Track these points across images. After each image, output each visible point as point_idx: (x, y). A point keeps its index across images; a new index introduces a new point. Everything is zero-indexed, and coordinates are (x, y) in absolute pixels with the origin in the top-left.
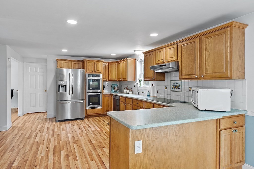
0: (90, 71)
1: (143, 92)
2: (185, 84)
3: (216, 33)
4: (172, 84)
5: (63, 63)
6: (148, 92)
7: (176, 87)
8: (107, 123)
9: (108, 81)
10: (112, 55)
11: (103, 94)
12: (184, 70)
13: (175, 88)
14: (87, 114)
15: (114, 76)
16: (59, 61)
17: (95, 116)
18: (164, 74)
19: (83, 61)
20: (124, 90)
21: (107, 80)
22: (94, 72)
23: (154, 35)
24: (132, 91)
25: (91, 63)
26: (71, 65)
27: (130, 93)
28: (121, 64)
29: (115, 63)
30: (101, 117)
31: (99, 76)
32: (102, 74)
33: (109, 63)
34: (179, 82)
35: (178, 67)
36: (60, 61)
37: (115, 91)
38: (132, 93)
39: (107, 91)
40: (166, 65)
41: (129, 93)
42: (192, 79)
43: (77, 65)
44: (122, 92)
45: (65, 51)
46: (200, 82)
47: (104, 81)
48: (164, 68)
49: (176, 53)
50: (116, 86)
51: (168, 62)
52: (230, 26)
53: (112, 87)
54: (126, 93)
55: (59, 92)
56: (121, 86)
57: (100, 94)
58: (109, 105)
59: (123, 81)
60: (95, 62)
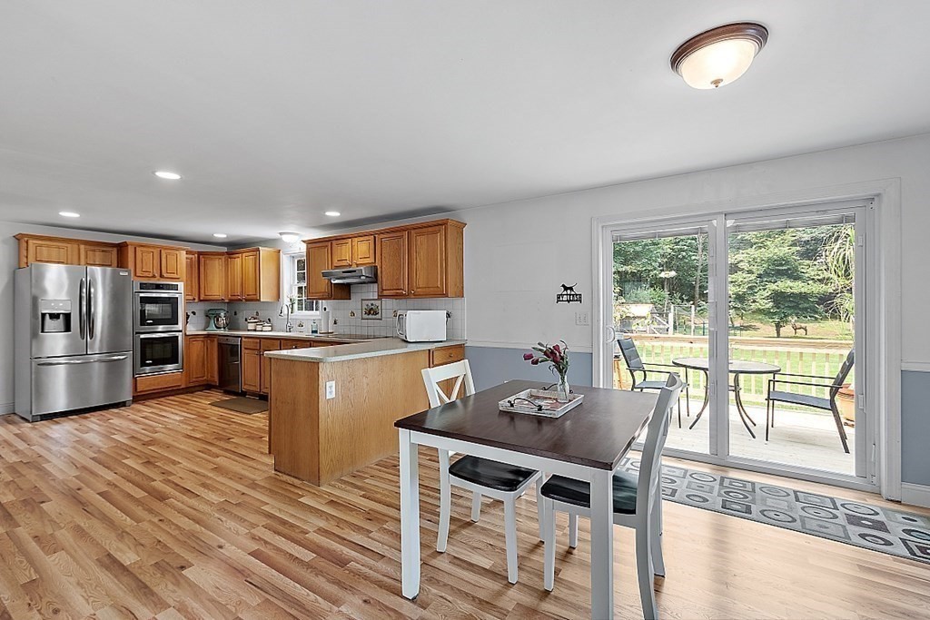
0: (146, 274)
1: (301, 325)
2: (388, 305)
3: (430, 229)
4: (365, 307)
5: (48, 246)
6: (314, 324)
7: (372, 311)
8: (210, 404)
9: (196, 301)
10: (215, 235)
11: (186, 335)
12: (386, 280)
13: (369, 313)
14: (138, 390)
15: (216, 288)
16: (31, 241)
17: (163, 395)
18: (348, 286)
19: (121, 248)
20: (248, 323)
21: (194, 299)
22: (158, 277)
23: (333, 214)
24: (270, 325)
25: (149, 252)
26: (76, 253)
27: (265, 329)
28: (238, 261)
29: (220, 256)
31: (175, 287)
32: (182, 283)
33: (200, 254)
34: (378, 303)
35: (376, 275)
36: (34, 241)
37: (219, 328)
38: (270, 328)
39: (193, 329)
40: (355, 271)
41: (261, 331)
42: (397, 296)
43: (98, 256)
45: (70, 215)
46: (410, 302)
47: (188, 302)
48: (352, 277)
49: (372, 252)
50: (222, 314)
51: (357, 265)
52: (444, 223)
53: (211, 316)
54: (255, 330)
55: (43, 331)
56: (235, 314)
57: (177, 334)
58: (203, 364)
59: (246, 300)
60: (162, 251)
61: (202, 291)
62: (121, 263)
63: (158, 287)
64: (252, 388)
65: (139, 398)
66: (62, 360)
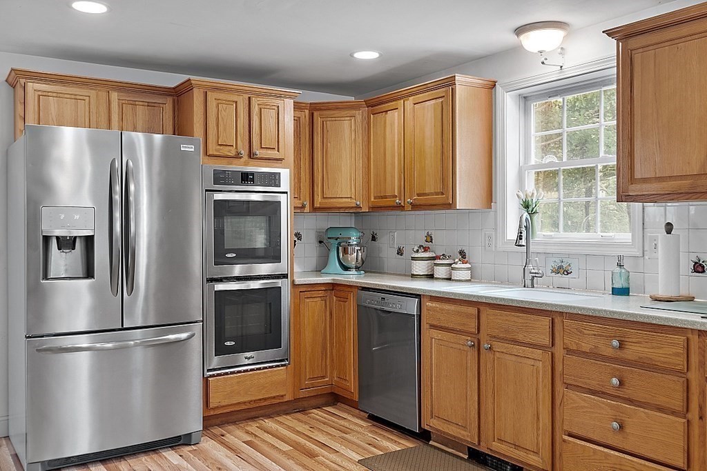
0: (225, 151)
1: (563, 270)
5: (58, 95)
6: (618, 269)
8: (360, 462)
9: (307, 209)
11: (294, 285)
14: (211, 406)
15: (346, 181)
16: (31, 86)
17: (253, 414)
19: (179, 95)
20: (413, 259)
21: (303, 207)
22: (245, 157)
24: (468, 265)
25: (229, 102)
26: (103, 110)
27: (459, 275)
28: (394, 118)
29: (353, 112)
30: (288, 420)
31: (274, 179)
32: (287, 171)
33: (315, 108)
37: (346, 268)
38: (469, 275)
39: (303, 273)
41: (450, 279)
43: (142, 114)
44: (384, 273)
45: (90, 9)
47: (298, 210)
50: (354, 241)
53: (329, 243)
54: (431, 277)
55: (46, 277)
56: (374, 239)
57: (279, 282)
58: (324, 348)
59: (415, 207)
60: (254, 100)
61: (318, 190)
62: (180, 128)
63: (246, 178)
64: (452, 431)
65: (215, 420)
66: (83, 341)
